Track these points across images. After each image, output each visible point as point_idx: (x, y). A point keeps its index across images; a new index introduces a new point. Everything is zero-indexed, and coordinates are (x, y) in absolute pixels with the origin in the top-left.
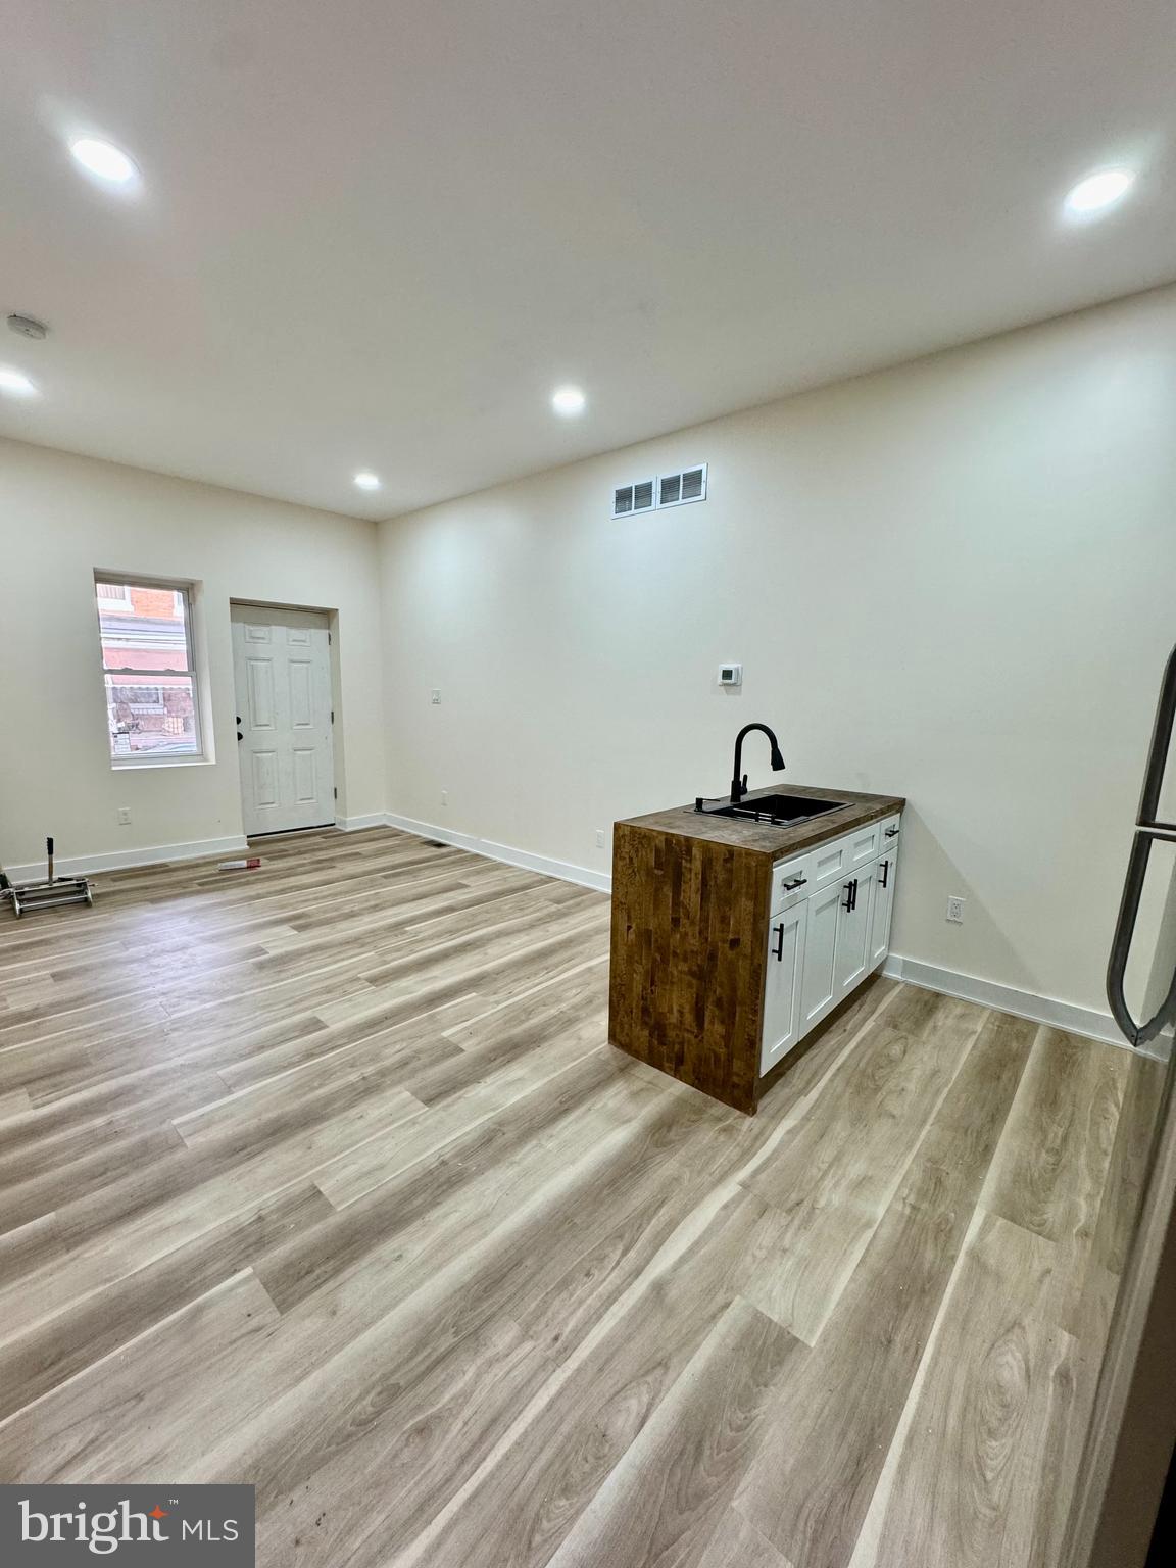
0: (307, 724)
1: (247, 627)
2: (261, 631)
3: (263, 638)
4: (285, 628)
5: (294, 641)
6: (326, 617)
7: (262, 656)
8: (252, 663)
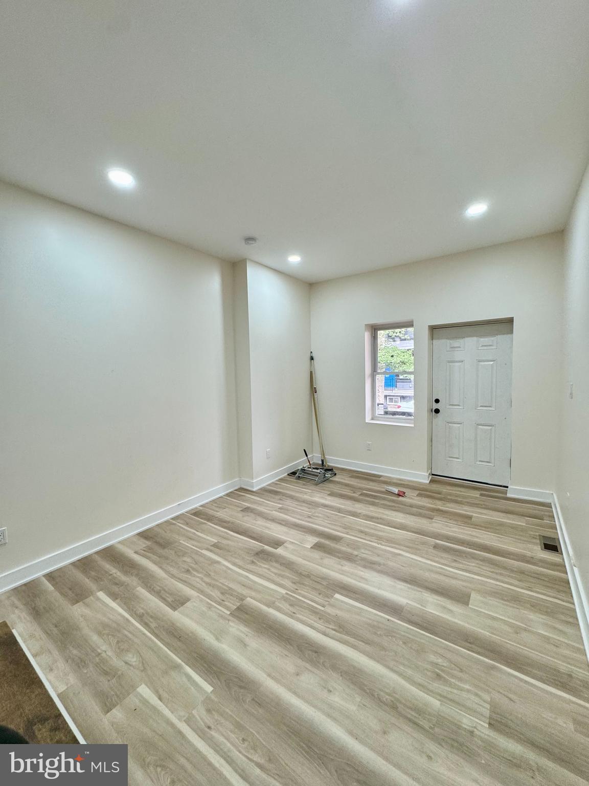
0: (490, 407)
1: (448, 341)
2: (456, 343)
3: (459, 347)
4: (475, 339)
5: (482, 346)
6: (507, 324)
7: (457, 359)
8: (451, 364)
